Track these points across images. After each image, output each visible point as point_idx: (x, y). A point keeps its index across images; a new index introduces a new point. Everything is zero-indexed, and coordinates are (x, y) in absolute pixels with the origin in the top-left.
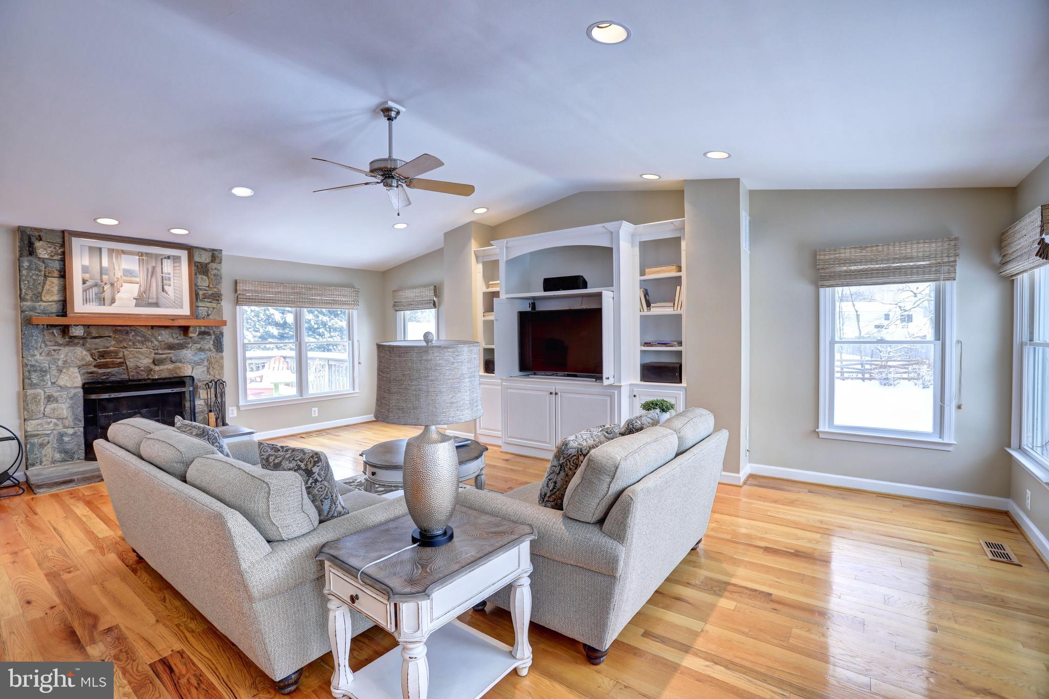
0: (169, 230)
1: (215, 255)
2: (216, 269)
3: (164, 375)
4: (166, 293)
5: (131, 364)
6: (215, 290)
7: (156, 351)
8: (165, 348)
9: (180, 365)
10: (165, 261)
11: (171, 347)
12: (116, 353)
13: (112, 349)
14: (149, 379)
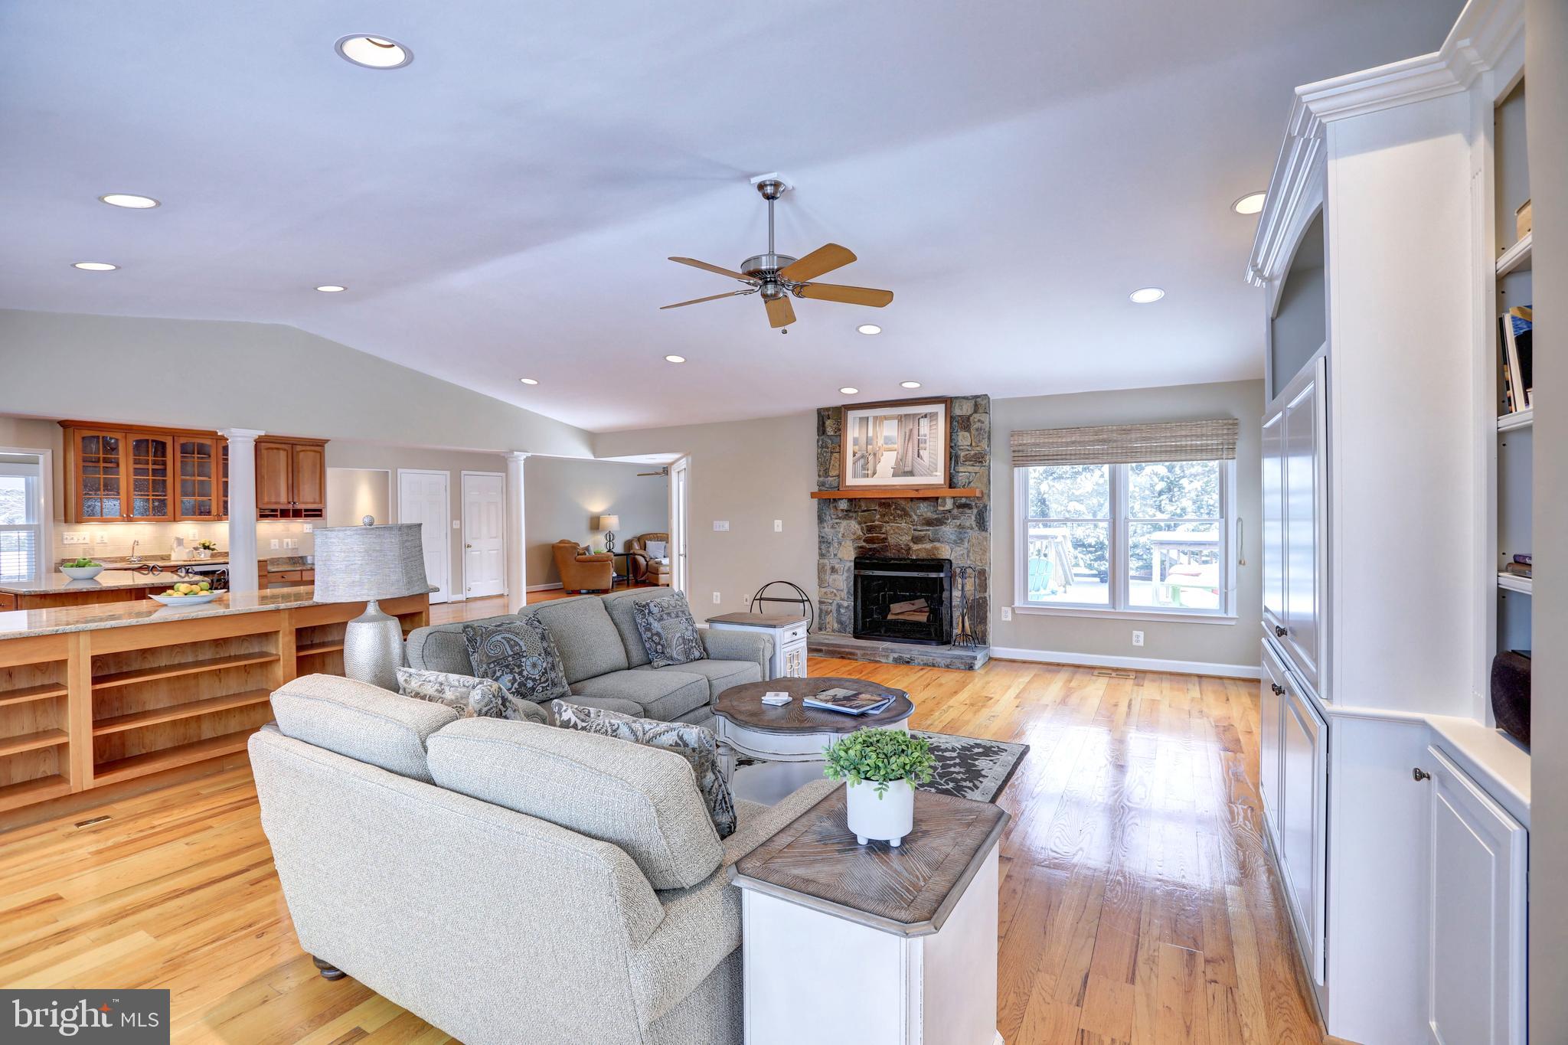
0: (901, 384)
1: (979, 403)
2: (979, 421)
3: (923, 555)
4: (922, 459)
5: (892, 540)
6: (978, 448)
7: (915, 527)
8: (923, 524)
9: (937, 544)
10: (922, 421)
11: (929, 523)
12: (880, 527)
13: (877, 523)
14: (908, 559)
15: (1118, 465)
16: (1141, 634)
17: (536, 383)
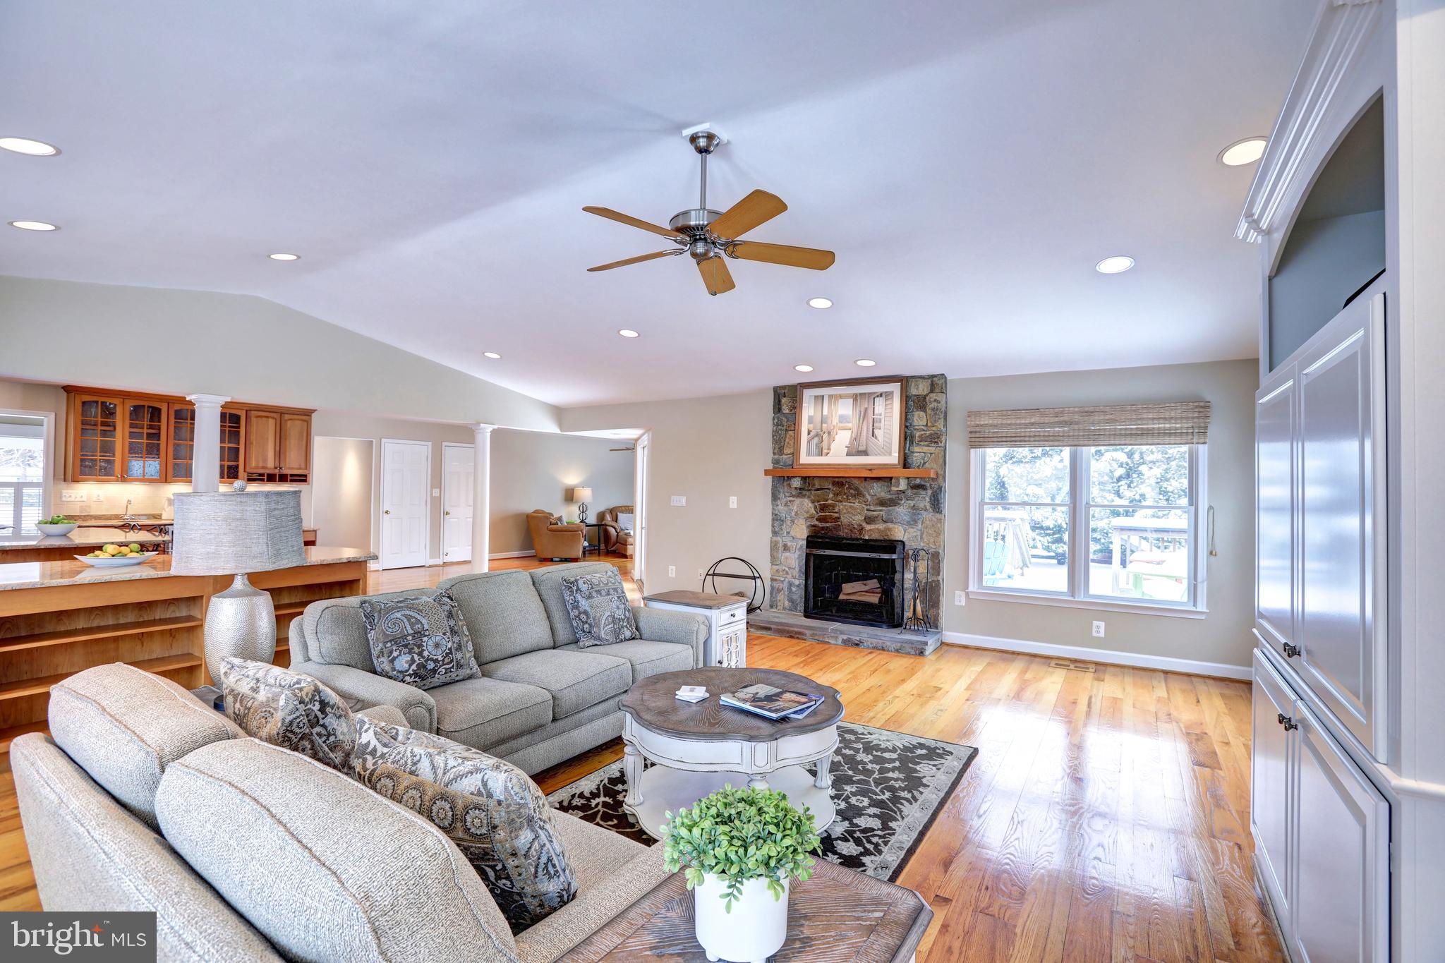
0: (855, 362)
1: (936, 383)
2: (935, 400)
3: (875, 536)
4: (876, 438)
5: (845, 520)
6: (934, 429)
7: (868, 507)
8: (877, 505)
9: (890, 525)
10: (877, 400)
11: (882, 503)
12: (834, 506)
13: (830, 502)
14: (861, 539)
15: (1079, 448)
16: (1102, 624)
17: (499, 357)
